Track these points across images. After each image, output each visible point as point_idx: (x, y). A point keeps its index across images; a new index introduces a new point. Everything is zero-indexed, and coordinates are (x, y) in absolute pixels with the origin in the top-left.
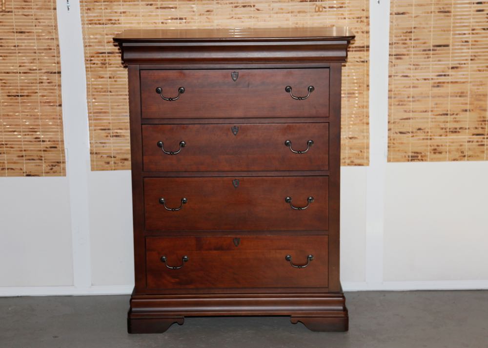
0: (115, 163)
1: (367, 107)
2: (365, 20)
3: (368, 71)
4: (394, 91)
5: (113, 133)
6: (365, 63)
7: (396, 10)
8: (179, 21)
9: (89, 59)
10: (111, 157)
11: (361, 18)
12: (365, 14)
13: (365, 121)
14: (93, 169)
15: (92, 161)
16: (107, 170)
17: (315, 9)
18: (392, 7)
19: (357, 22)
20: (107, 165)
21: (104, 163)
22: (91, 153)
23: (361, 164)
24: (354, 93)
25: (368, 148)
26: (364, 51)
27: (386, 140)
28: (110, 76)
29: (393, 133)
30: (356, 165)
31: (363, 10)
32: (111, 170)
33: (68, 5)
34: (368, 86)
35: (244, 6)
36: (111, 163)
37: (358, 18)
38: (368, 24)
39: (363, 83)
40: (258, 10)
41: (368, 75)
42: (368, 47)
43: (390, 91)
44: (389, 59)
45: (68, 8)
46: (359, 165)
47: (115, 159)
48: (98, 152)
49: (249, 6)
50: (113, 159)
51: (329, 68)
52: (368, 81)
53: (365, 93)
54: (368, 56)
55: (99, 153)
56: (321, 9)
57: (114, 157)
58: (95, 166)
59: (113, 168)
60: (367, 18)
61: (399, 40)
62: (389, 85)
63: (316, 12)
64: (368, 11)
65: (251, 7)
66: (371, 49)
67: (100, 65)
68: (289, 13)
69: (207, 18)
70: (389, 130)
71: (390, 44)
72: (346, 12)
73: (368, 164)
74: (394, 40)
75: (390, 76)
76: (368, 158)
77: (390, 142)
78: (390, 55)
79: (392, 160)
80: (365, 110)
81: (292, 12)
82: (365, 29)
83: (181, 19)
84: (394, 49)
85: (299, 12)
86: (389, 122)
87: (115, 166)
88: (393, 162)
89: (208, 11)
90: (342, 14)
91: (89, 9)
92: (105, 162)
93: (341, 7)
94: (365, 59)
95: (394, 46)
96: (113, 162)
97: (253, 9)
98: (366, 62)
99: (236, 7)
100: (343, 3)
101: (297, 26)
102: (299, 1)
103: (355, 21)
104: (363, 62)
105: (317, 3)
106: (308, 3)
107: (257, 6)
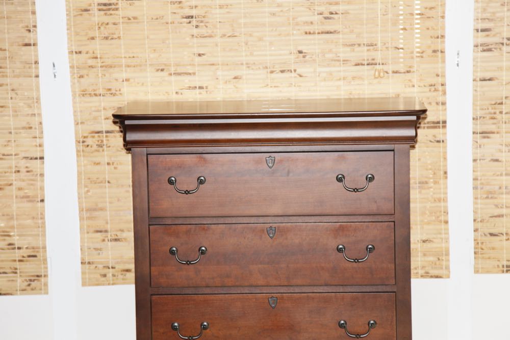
0: (114, 275)
1: (445, 200)
2: (440, 88)
3: (445, 153)
4: (481, 180)
5: (111, 236)
6: (441, 144)
7: (480, 75)
8: (198, 91)
9: (81, 140)
10: (109, 268)
11: (434, 86)
12: (440, 80)
13: (442, 218)
14: (84, 284)
15: (83, 273)
16: (104, 285)
17: (375, 75)
18: (475, 71)
19: (430, 91)
20: (104, 279)
21: (99, 277)
22: (82, 263)
23: (439, 275)
24: (427, 183)
25: (447, 254)
26: (439, 127)
27: (472, 244)
28: (109, 162)
29: (481, 236)
30: (432, 277)
31: (438, 75)
32: (109, 284)
33: (55, 71)
34: (446, 173)
35: (282, 72)
36: (107, 275)
37: (431, 85)
38: (444, 93)
39: (439, 170)
40: (300, 76)
41: (445, 159)
42: (445, 122)
43: (475, 179)
44: (473, 138)
45: (55, 75)
46: (437, 277)
47: (113, 270)
48: (91, 261)
49: (288, 71)
50: (111, 270)
51: (393, 150)
52: (445, 166)
53: (442, 181)
54: (445, 134)
55: (93, 263)
56: (382, 74)
57: (112, 268)
58: (87, 280)
59: (111, 282)
60: (442, 85)
61: (486, 114)
62: (474, 171)
63: (376, 78)
64: (444, 76)
65: (291, 72)
66: (448, 124)
67: (95, 147)
68: (340, 79)
69: (234, 86)
70: (476, 230)
71: (474, 119)
72: (414, 78)
73: (449, 277)
74: (479, 113)
75: (475, 160)
76: (448, 268)
77: (477, 246)
78: (474, 133)
79: (480, 271)
80: (442, 204)
81: (344, 79)
82: (440, 99)
83: (201, 88)
84: (478, 127)
85: (354, 78)
86: (475, 220)
87: (113, 280)
88: (482, 273)
89: (235, 78)
90: (410, 80)
91: (81, 77)
92: (101, 275)
93: (408, 72)
94: (440, 138)
95: (478, 122)
96: (111, 275)
97: (293, 74)
98: (443, 141)
99: (272, 72)
100: (410, 67)
101: (352, 97)
102: (354, 64)
103: (427, 89)
104: (438, 142)
105: (377, 67)
106: (366, 67)
107: (299, 71)
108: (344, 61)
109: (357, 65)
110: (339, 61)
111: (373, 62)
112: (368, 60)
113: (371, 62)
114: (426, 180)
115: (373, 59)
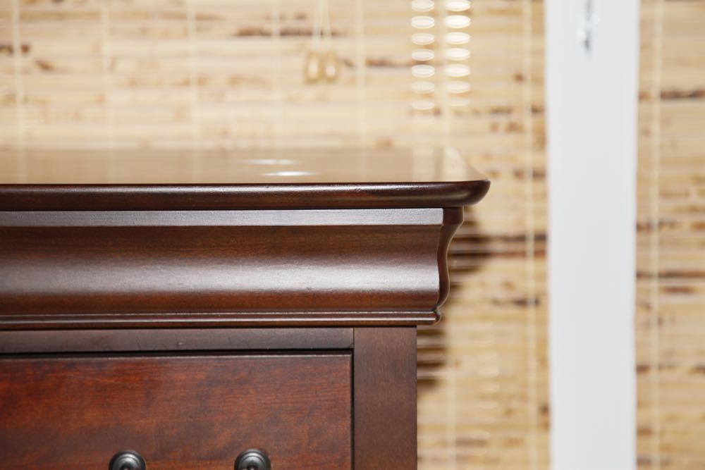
2: (528, 122)
3: (543, 342)
4: (662, 433)
6: (531, 312)
7: (660, 79)
11: (509, 112)
12: (526, 94)
17: (306, 71)
18: (645, 66)
19: (494, 128)
26: (523, 254)
31: (519, 78)
34: (545, 410)
37: (497, 111)
38: (541, 141)
39: (524, 398)
40: (45, 67)
41: (543, 362)
42: (541, 238)
43: (643, 432)
44: (638, 291)
51: (350, 350)
52: (544, 385)
53: (532, 438)
54: (542, 277)
56: (331, 71)
60: (535, 111)
61: (680, 210)
62: (639, 404)
63: (311, 82)
64: (539, 81)
65: (12, 52)
66: (554, 246)
68: (186, 83)
71: (639, 228)
72: (442, 85)
74: (657, 210)
75: (642, 369)
78: (640, 275)
81: (202, 81)
82: (528, 160)
84: (655, 252)
85: (235, 81)
90: (428, 96)
94: (529, 287)
95: (655, 236)
97: (19, 61)
98: (537, 302)
101: (228, 144)
102: (234, 28)
103: (484, 123)
104: (522, 303)
105: (316, 44)
106: (276, 44)
107: (41, 49)
108: (200, 18)
109: (246, 33)
110: (181, 17)
111: (302, 25)
112: (282, 18)
113: (293, 24)
114: (485, 435)
115: (301, 17)
